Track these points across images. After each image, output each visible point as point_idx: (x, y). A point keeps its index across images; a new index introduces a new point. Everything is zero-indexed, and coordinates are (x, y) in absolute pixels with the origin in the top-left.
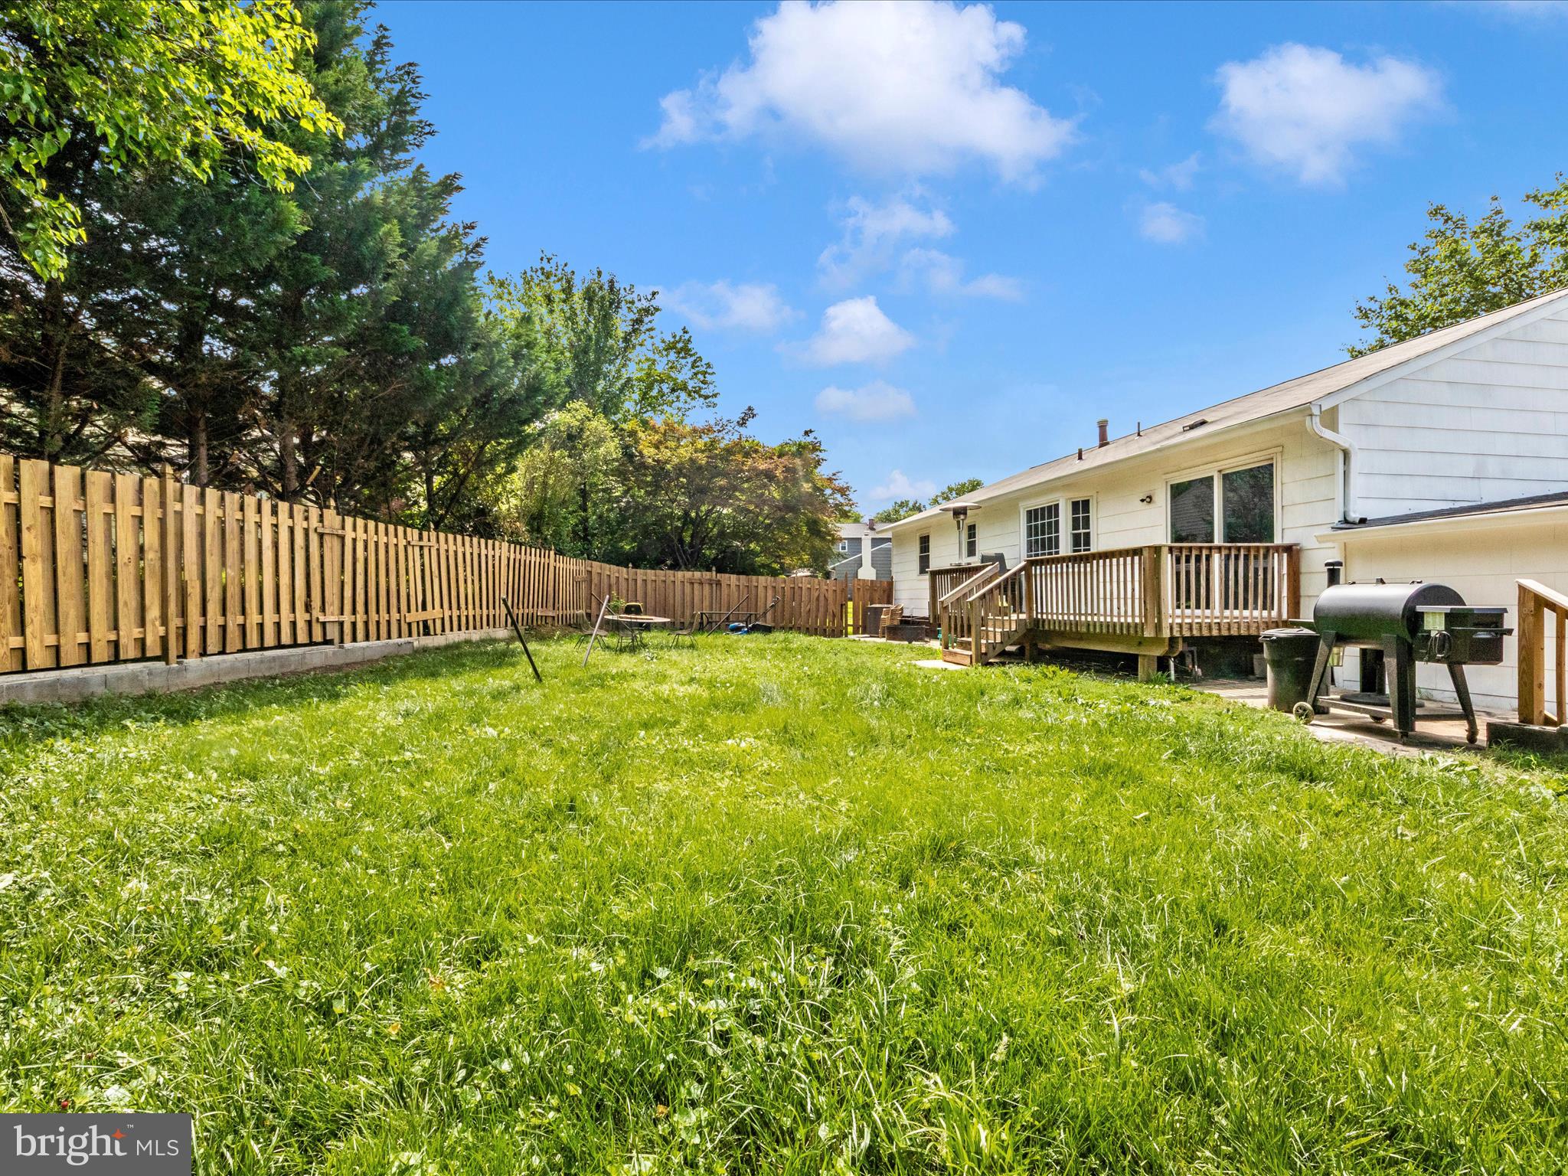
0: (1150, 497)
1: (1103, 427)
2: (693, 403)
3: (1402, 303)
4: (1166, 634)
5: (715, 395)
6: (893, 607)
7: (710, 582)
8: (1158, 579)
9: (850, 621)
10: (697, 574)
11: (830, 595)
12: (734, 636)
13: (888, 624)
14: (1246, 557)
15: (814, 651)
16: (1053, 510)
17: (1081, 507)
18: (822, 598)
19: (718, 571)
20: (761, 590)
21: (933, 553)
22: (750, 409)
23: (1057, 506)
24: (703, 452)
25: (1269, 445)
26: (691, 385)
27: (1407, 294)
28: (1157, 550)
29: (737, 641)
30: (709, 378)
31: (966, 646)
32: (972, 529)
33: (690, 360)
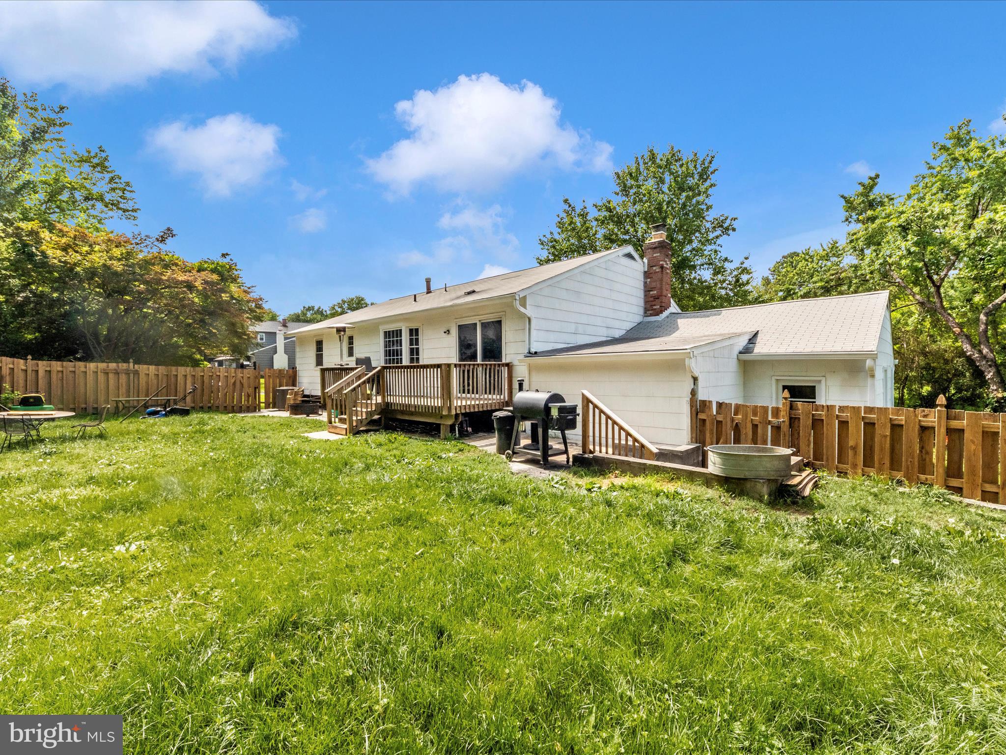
0: (448, 331)
1: (428, 281)
2: (110, 213)
3: (555, 241)
4: (453, 412)
5: (134, 210)
6: (296, 389)
7: (127, 372)
8: (449, 382)
9: (263, 399)
10: (113, 365)
11: (245, 381)
12: (151, 420)
13: (292, 402)
14: (490, 369)
15: (225, 432)
16: (399, 333)
17: (414, 333)
18: (238, 385)
19: (135, 363)
20: (180, 379)
21: (325, 352)
22: (169, 229)
23: (401, 330)
24: (119, 260)
25: (500, 310)
26: (108, 197)
27: (557, 237)
28: (449, 365)
29: (153, 425)
30: (127, 195)
31: (342, 421)
32: (351, 339)
33: (108, 176)
